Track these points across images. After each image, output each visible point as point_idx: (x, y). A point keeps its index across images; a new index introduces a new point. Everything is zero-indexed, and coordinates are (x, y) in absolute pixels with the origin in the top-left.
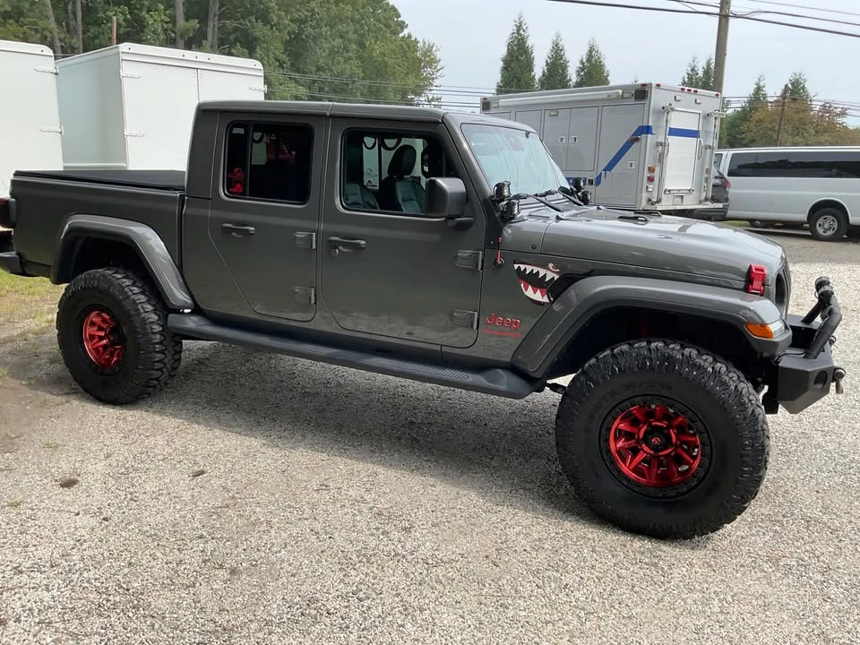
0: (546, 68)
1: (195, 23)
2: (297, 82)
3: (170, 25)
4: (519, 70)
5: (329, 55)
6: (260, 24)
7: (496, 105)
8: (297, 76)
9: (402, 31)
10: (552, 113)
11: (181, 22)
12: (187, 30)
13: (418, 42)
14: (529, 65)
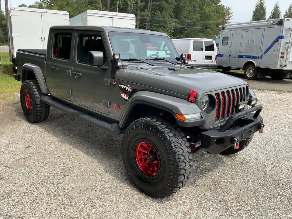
0: (271, 15)
1: (143, 4)
2: (176, 22)
3: (136, 5)
4: (260, 16)
5: (188, 13)
6: (165, 3)
7: (226, 28)
8: (177, 20)
9: (219, 3)
10: (246, 31)
11: (139, 4)
12: (141, 6)
13: (224, 7)
14: (264, 14)
